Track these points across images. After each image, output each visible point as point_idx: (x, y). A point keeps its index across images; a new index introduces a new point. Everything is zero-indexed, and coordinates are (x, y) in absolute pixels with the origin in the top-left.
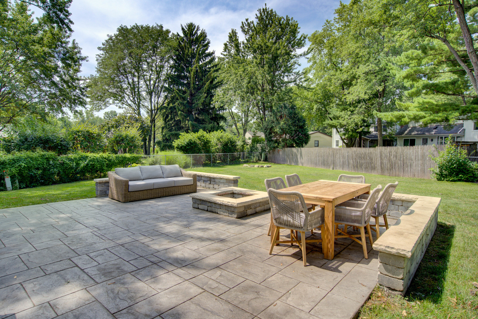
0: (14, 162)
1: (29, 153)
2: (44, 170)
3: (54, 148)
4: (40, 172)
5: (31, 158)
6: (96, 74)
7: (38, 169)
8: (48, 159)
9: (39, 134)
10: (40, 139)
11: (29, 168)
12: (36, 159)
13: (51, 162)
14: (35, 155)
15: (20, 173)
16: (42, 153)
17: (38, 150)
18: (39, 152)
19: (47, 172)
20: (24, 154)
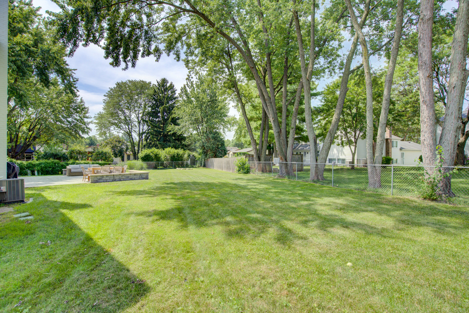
0: (40, 164)
1: (47, 161)
2: (53, 168)
3: (59, 158)
4: (50, 169)
5: (47, 163)
6: (103, 111)
7: (50, 168)
8: (55, 163)
9: (53, 151)
10: (53, 154)
11: (46, 167)
12: (49, 163)
13: (57, 165)
14: (49, 161)
15: (42, 169)
16: (53, 161)
17: (51, 159)
18: (52, 160)
19: (54, 169)
20: (44, 161)
